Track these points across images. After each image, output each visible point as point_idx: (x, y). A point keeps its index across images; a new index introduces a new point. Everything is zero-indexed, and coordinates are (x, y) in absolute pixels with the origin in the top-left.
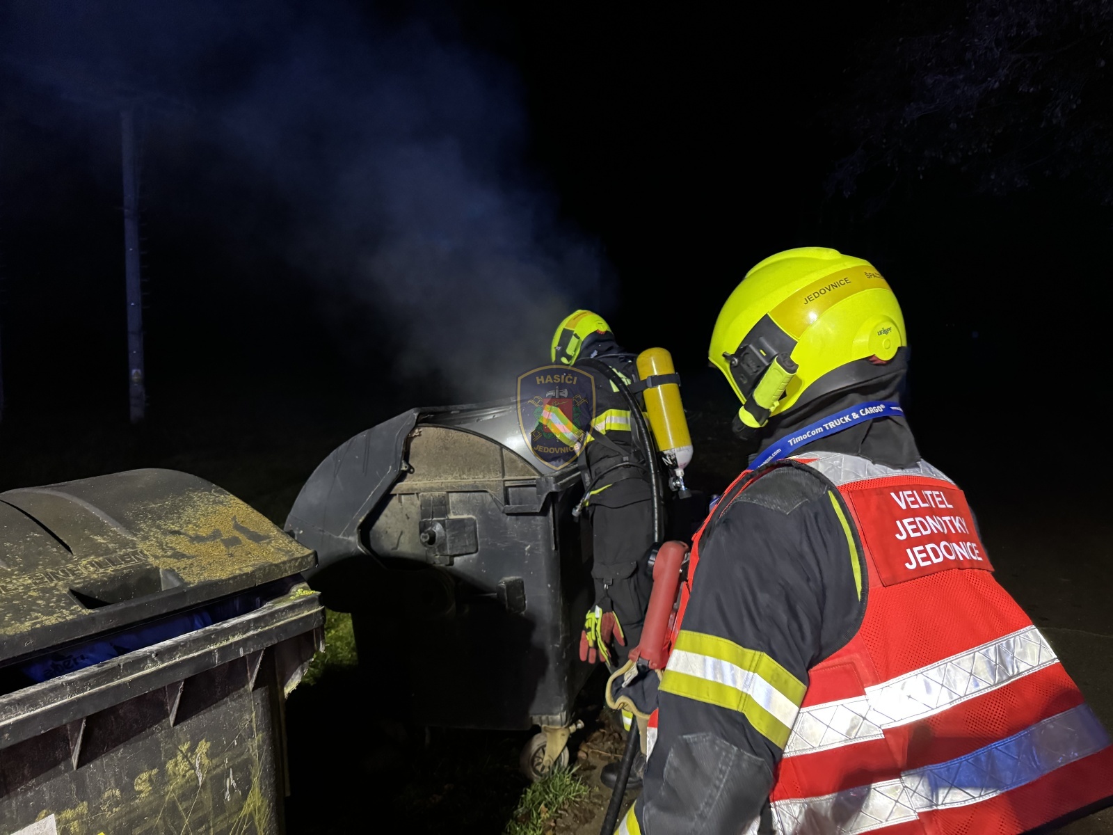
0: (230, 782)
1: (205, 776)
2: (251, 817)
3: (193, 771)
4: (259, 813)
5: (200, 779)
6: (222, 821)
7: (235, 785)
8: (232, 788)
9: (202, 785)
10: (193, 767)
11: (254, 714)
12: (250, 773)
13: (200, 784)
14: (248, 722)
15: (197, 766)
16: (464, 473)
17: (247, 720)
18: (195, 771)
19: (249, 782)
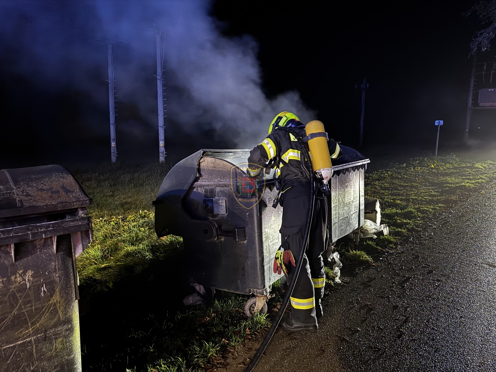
0: (44, 289)
1: (30, 284)
2: (55, 304)
3: (24, 282)
4: (59, 304)
5: (28, 286)
6: (39, 304)
7: (46, 290)
8: (44, 291)
9: (29, 288)
10: (24, 280)
11: (57, 263)
12: (54, 287)
13: (28, 287)
14: (53, 266)
15: (27, 280)
16: (221, 179)
17: (53, 265)
18: (25, 282)
19: (54, 291)
